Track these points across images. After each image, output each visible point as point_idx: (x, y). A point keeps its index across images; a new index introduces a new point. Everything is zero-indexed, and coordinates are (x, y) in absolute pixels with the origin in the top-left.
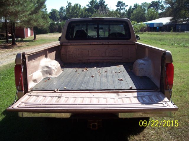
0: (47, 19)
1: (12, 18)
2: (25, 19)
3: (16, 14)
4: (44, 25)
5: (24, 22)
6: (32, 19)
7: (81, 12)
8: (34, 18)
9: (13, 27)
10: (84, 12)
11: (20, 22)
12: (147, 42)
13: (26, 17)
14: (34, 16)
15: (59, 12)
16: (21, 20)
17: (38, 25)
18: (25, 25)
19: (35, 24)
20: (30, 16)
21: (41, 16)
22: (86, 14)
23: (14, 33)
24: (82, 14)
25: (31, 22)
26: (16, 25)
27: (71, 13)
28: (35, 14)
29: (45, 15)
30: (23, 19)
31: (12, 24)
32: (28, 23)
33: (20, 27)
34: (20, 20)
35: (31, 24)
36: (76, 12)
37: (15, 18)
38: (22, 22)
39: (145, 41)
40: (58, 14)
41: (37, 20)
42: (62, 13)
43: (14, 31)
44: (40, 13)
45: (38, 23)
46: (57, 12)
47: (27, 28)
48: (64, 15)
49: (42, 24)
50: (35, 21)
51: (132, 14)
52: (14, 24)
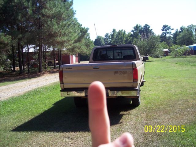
0: (90, 46)
1: (59, 47)
2: (70, 47)
3: (62, 43)
4: (87, 52)
5: (69, 49)
6: (75, 47)
7: (126, 38)
8: (78, 46)
9: (60, 54)
10: (128, 38)
11: (66, 50)
12: (180, 64)
13: (71, 45)
14: (78, 44)
15: (105, 39)
16: (67, 48)
17: (81, 51)
18: (70, 53)
19: (79, 51)
20: (74, 45)
21: (84, 44)
22: (131, 39)
23: (61, 59)
24: (127, 40)
25: (75, 49)
26: (62, 52)
27: (116, 39)
28: (78, 43)
29: (88, 43)
30: (68, 47)
31: (59, 52)
32: (73, 50)
33: (66, 54)
34: (65, 48)
35: (75, 51)
36: (121, 38)
37: (61, 47)
38: (67, 50)
39: (178, 63)
40: (103, 40)
41: (80, 47)
42: (107, 39)
43: (61, 58)
44: (83, 41)
45: (81, 50)
46: (102, 39)
47: (72, 55)
48: (109, 41)
49: (85, 51)
50: (79, 49)
51: (177, 38)
52: (61, 51)
